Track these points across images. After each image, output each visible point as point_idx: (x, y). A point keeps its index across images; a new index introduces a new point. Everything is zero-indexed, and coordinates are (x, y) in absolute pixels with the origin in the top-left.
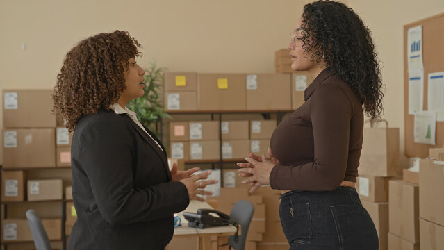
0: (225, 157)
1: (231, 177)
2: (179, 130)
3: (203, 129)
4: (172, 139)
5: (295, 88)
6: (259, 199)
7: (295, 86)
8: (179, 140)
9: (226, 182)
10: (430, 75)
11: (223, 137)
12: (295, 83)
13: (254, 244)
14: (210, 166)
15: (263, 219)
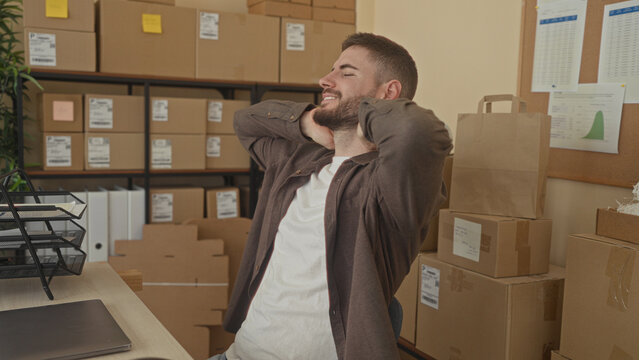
0: (156, 166)
1: (165, 203)
2: (63, 111)
3: (115, 110)
4: (46, 126)
5: (285, 46)
6: (218, 245)
7: (285, 42)
8: (61, 129)
9: (156, 211)
10: (608, 8)
11: (153, 129)
12: (285, 36)
13: (206, 331)
14: (125, 180)
15: (226, 284)
